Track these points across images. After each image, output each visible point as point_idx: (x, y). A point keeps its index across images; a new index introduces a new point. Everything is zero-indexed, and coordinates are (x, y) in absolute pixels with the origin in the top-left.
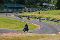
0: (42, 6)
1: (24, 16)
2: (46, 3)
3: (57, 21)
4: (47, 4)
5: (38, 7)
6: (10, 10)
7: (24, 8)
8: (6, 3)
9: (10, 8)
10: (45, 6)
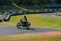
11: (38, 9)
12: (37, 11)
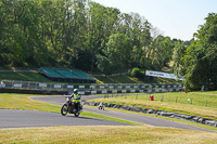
0: (141, 77)
1: (111, 106)
2: (153, 69)
3: (204, 120)
4: (155, 74)
5: (132, 82)
6: (58, 86)
7: (94, 82)
8: (42, 65)
9: (56, 80)
10: (152, 80)
11: (18, 79)
12: (18, 86)
